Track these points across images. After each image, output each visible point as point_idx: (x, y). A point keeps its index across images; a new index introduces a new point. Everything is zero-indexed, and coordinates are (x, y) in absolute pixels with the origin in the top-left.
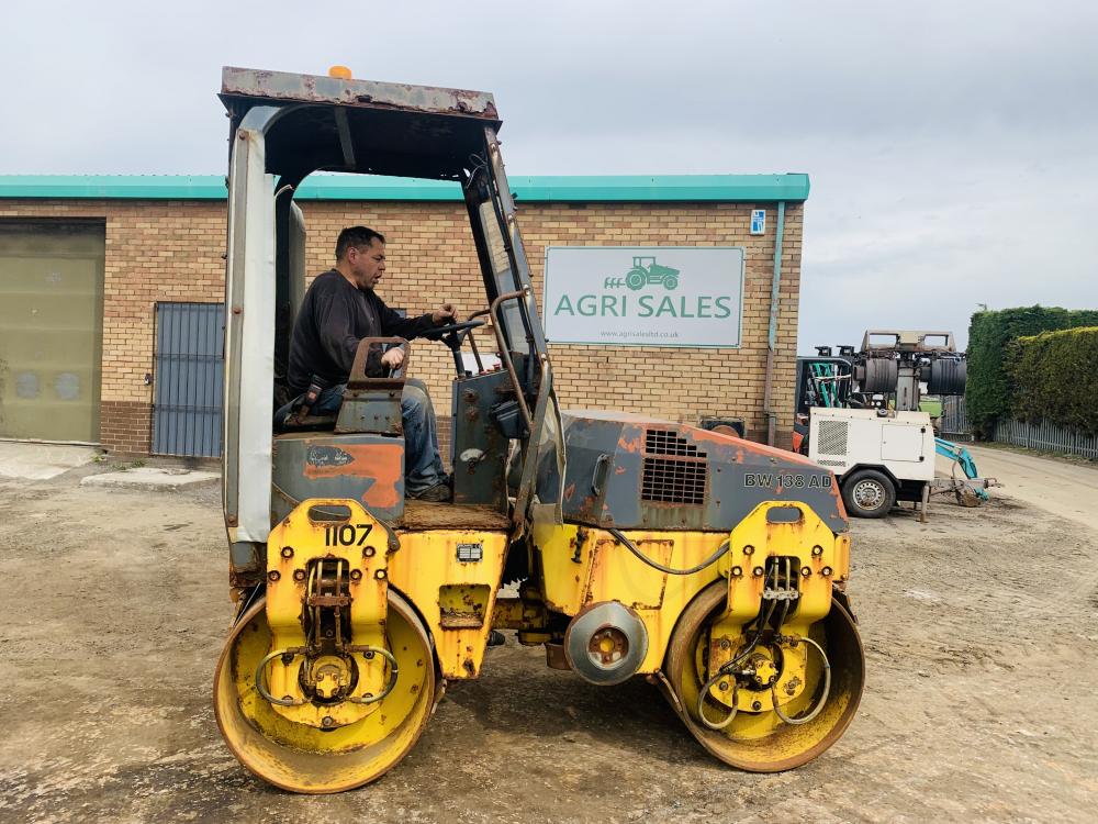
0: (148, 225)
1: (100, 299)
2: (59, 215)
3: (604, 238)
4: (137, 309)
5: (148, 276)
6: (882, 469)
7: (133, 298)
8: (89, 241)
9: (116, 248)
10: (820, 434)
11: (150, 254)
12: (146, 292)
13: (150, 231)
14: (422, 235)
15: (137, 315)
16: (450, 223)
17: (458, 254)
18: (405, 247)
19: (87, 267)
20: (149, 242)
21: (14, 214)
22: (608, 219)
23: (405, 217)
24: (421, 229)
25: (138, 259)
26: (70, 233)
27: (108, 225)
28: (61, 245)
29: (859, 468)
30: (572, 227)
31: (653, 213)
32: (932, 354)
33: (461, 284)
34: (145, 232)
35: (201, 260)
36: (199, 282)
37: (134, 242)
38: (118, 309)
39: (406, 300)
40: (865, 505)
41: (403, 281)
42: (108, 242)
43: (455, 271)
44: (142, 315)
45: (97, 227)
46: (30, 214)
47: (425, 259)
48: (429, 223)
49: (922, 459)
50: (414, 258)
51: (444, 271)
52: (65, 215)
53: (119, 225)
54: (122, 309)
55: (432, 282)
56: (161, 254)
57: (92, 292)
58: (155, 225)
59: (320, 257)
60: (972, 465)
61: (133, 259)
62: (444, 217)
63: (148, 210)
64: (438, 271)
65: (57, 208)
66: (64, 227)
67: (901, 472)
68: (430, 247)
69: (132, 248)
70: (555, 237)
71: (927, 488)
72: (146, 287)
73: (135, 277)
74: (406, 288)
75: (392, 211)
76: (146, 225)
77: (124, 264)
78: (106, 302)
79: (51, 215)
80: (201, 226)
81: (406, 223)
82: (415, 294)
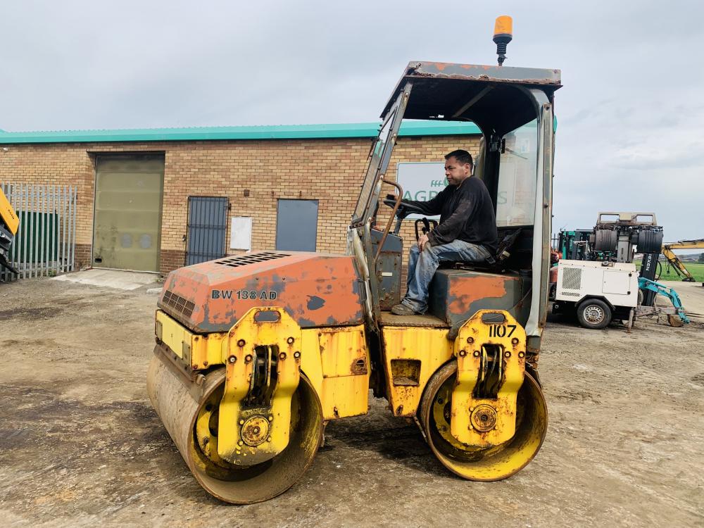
0: (186, 155)
1: (162, 195)
2: (142, 150)
3: (431, 157)
4: (179, 200)
5: (185, 182)
6: (602, 298)
7: (177, 194)
8: (156, 163)
9: (170, 167)
10: (564, 275)
11: (187, 170)
12: (184, 191)
13: (187, 158)
14: (328, 158)
15: (180, 203)
16: (344, 151)
17: (348, 168)
18: (320, 164)
19: (156, 177)
20: (186, 164)
21: (121, 150)
22: (434, 146)
23: (319, 147)
24: (328, 154)
25: (181, 173)
26: (149, 159)
27: (166, 155)
28: (144, 165)
29: (588, 297)
30: (413, 151)
31: (461, 141)
32: (640, 227)
33: (349, 185)
34: (185, 158)
35: (212, 173)
36: (211, 185)
37: (179, 164)
38: (171, 200)
39: (319, 194)
40: (592, 321)
41: (318, 184)
42: (166, 164)
43: (346, 178)
44: (182, 203)
45: (160, 156)
46: (129, 150)
47: (329, 171)
48: (332, 151)
49: (629, 293)
50: (324, 171)
51: (340, 178)
52: (145, 150)
53: (171, 155)
54: (172, 200)
55: (333, 185)
56: (192, 170)
57: (158, 191)
58: (190, 154)
59: (274, 171)
60: (679, 300)
61: (178, 173)
62: (340, 147)
63: (186, 146)
64: (337, 178)
65: (142, 146)
66: (146, 157)
67: (615, 301)
68: (332, 165)
69: (177, 167)
70: (403, 157)
71: (632, 311)
72: (184, 188)
73: (178, 183)
74: (319, 188)
75: (312, 144)
76: (185, 155)
77: (174, 176)
78: (164, 196)
79: (139, 150)
80: (213, 154)
81: (320, 151)
82: (323, 191)
